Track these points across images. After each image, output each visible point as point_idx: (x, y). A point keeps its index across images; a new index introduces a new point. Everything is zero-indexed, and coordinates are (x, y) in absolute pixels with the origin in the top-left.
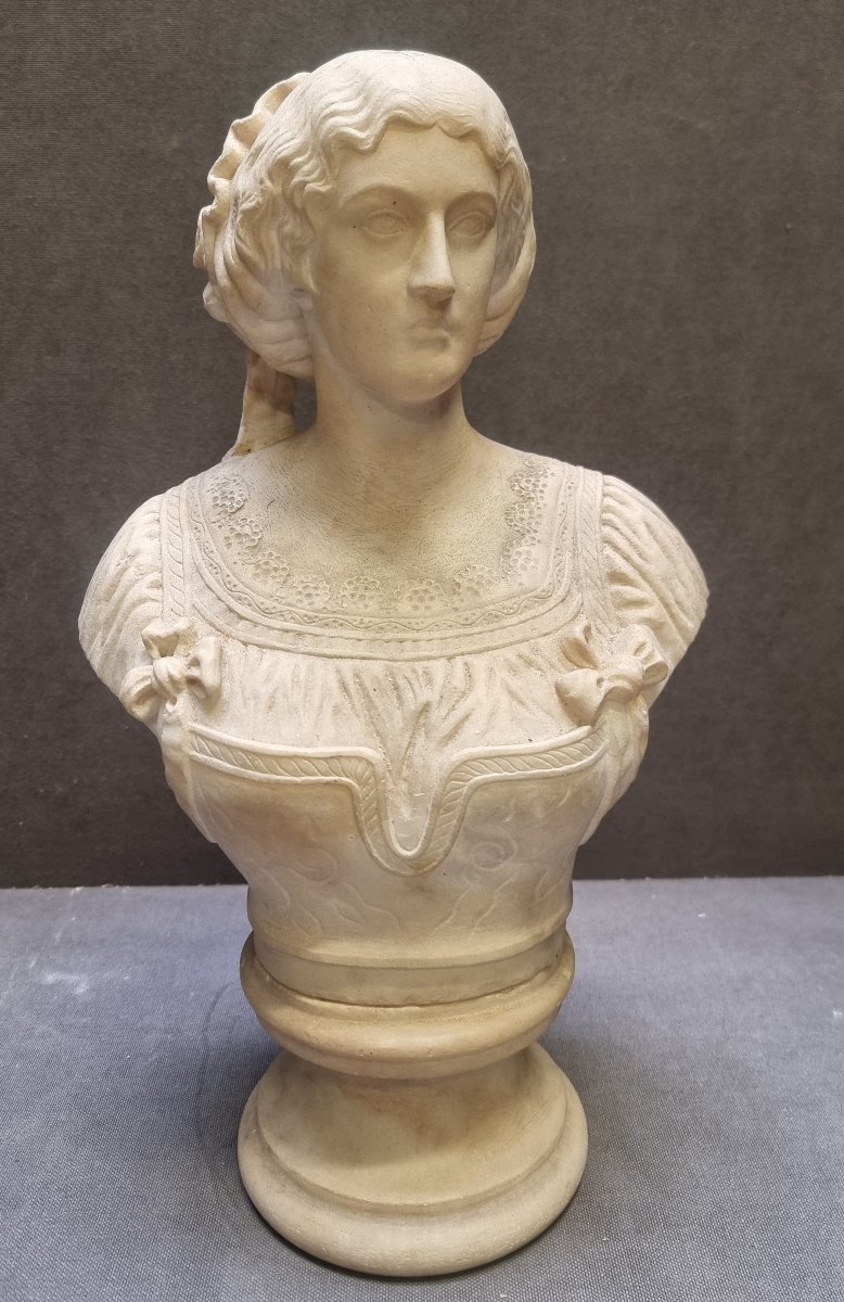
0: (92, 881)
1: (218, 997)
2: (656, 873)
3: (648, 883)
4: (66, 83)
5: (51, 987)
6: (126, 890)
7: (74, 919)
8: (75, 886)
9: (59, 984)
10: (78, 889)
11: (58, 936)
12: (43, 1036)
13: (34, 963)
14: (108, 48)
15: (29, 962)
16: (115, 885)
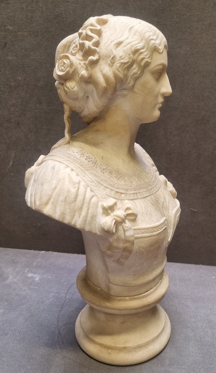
0: (47, 250)
1: (72, 285)
2: (203, 264)
3: (201, 266)
4: (44, 24)
5: (30, 278)
6: (56, 253)
7: (40, 260)
8: (43, 251)
9: (32, 277)
10: (43, 252)
11: (35, 264)
12: (25, 290)
13: (27, 271)
14: (56, 14)
15: (25, 270)
16: (53, 251)
